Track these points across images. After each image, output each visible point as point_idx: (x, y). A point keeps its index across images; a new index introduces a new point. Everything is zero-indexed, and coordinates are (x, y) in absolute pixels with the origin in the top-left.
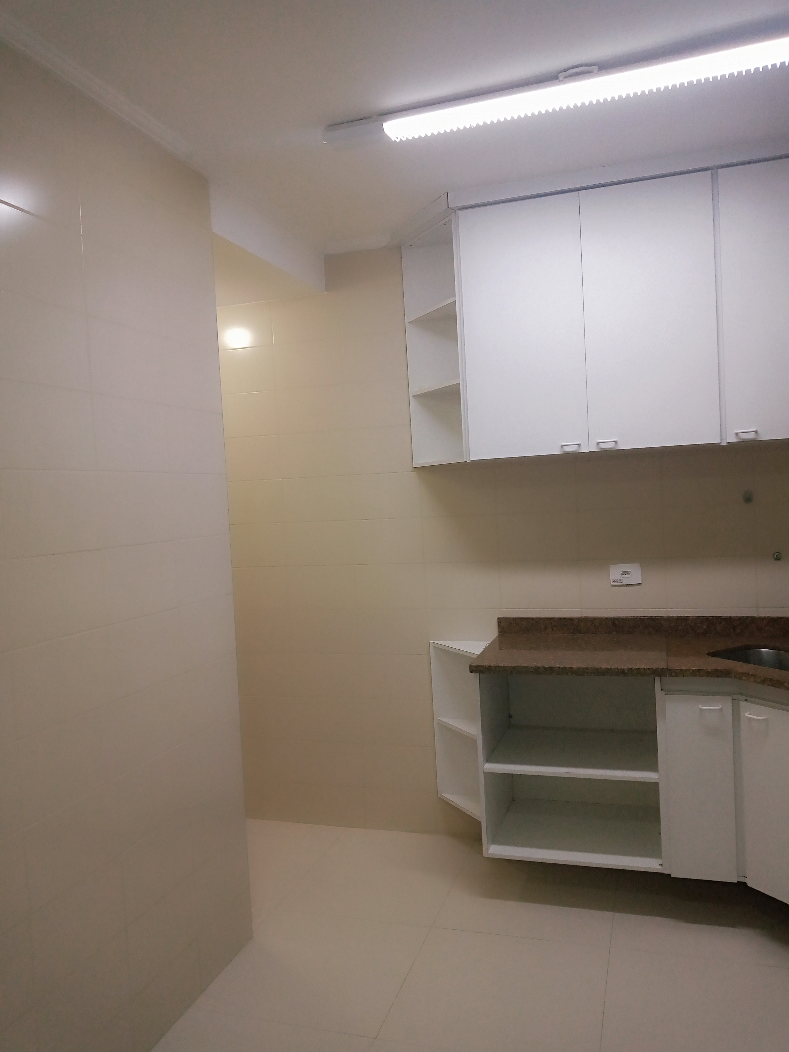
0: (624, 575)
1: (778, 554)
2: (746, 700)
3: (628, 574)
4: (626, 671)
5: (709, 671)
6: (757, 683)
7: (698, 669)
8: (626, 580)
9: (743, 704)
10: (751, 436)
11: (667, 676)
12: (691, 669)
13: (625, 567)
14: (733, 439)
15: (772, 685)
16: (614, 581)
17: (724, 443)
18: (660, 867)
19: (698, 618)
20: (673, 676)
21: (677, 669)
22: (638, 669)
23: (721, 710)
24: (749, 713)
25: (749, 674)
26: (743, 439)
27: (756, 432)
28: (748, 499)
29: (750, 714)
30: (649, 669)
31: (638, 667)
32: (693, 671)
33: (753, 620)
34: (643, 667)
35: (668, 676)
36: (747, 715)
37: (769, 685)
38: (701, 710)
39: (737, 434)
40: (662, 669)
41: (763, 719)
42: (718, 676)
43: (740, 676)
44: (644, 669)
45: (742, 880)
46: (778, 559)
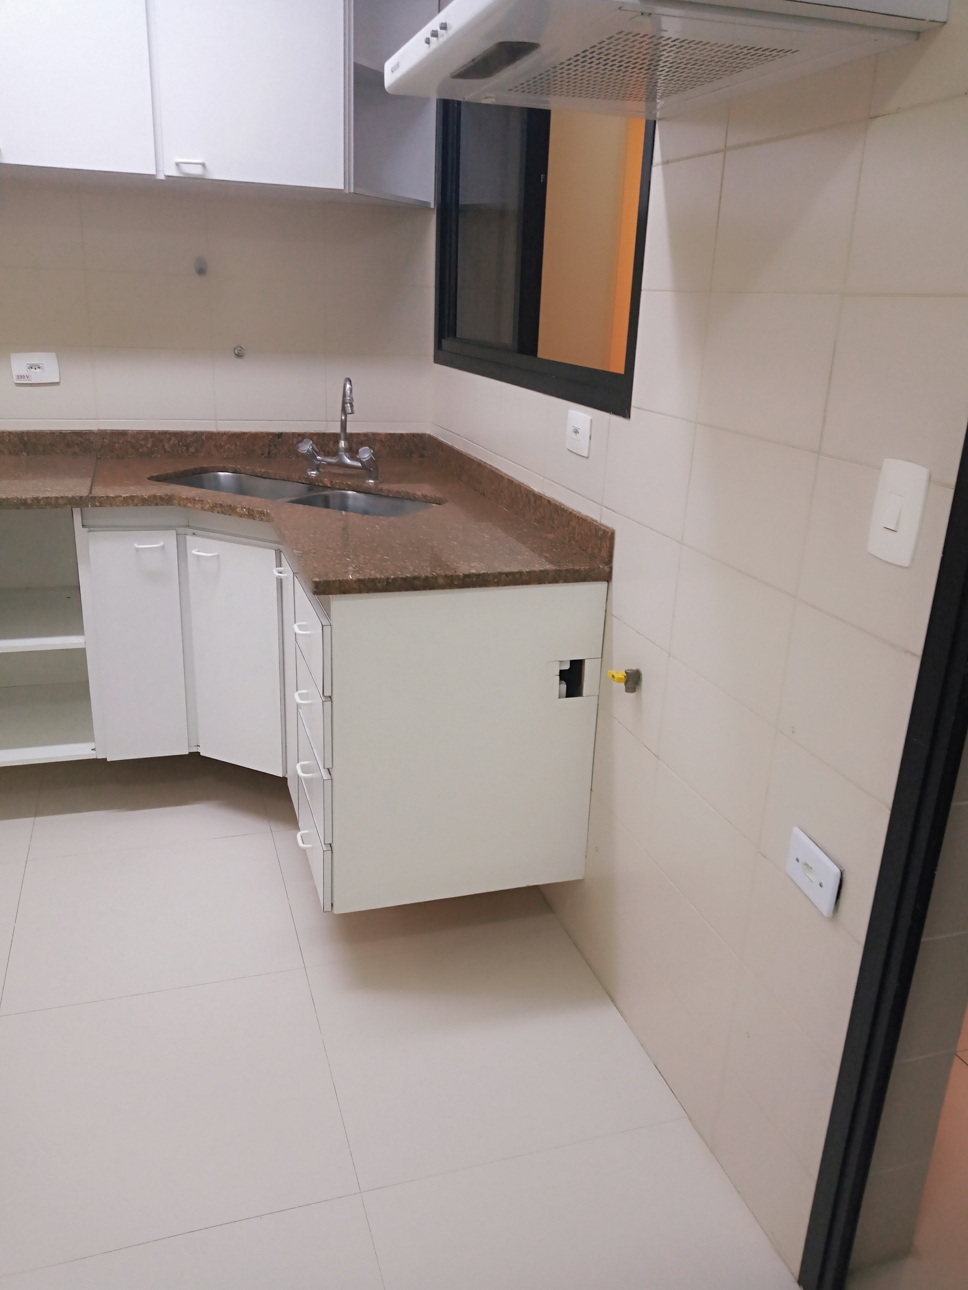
0: (33, 370)
1: (240, 349)
2: (194, 534)
3: (39, 368)
4: (29, 502)
5: (145, 498)
6: (205, 510)
7: (131, 496)
8: (36, 376)
9: (189, 538)
10: (196, 171)
11: (88, 506)
12: (121, 496)
13: (36, 358)
14: (174, 172)
15: (223, 513)
16: (19, 377)
17: (161, 177)
18: (94, 752)
19: (139, 433)
20: (96, 506)
21: (103, 497)
22: (47, 498)
23: (163, 547)
24: (197, 550)
25: (195, 500)
26: (187, 174)
27: (203, 165)
28: (201, 271)
29: (199, 551)
30: (62, 497)
31: (48, 495)
32: (124, 498)
33: (211, 436)
34: (53, 496)
35: (90, 506)
36: (195, 552)
37: (218, 513)
38: (137, 550)
39: (178, 164)
40: (81, 497)
41: (213, 556)
42: (157, 504)
43: (184, 502)
44: (56, 498)
45: (194, 750)
46: (239, 356)
